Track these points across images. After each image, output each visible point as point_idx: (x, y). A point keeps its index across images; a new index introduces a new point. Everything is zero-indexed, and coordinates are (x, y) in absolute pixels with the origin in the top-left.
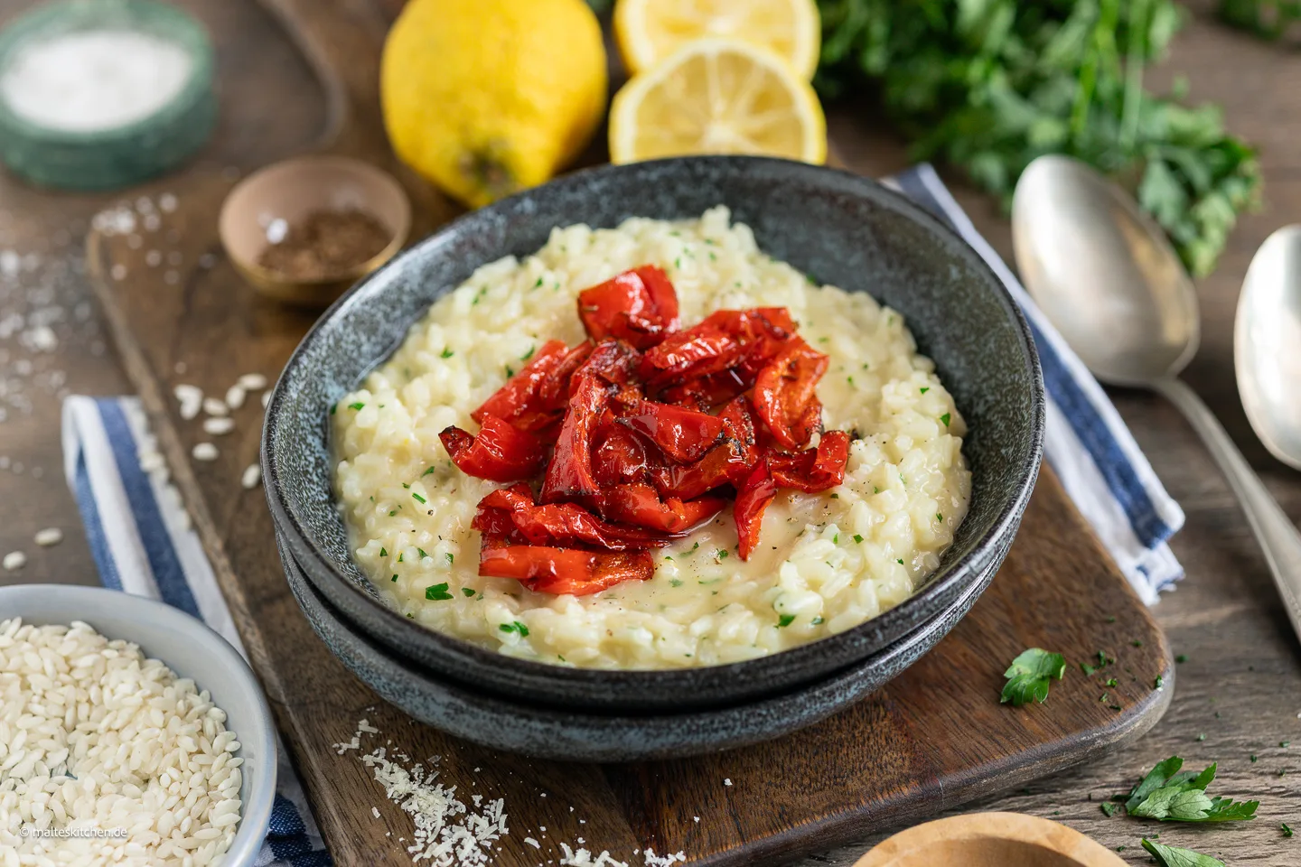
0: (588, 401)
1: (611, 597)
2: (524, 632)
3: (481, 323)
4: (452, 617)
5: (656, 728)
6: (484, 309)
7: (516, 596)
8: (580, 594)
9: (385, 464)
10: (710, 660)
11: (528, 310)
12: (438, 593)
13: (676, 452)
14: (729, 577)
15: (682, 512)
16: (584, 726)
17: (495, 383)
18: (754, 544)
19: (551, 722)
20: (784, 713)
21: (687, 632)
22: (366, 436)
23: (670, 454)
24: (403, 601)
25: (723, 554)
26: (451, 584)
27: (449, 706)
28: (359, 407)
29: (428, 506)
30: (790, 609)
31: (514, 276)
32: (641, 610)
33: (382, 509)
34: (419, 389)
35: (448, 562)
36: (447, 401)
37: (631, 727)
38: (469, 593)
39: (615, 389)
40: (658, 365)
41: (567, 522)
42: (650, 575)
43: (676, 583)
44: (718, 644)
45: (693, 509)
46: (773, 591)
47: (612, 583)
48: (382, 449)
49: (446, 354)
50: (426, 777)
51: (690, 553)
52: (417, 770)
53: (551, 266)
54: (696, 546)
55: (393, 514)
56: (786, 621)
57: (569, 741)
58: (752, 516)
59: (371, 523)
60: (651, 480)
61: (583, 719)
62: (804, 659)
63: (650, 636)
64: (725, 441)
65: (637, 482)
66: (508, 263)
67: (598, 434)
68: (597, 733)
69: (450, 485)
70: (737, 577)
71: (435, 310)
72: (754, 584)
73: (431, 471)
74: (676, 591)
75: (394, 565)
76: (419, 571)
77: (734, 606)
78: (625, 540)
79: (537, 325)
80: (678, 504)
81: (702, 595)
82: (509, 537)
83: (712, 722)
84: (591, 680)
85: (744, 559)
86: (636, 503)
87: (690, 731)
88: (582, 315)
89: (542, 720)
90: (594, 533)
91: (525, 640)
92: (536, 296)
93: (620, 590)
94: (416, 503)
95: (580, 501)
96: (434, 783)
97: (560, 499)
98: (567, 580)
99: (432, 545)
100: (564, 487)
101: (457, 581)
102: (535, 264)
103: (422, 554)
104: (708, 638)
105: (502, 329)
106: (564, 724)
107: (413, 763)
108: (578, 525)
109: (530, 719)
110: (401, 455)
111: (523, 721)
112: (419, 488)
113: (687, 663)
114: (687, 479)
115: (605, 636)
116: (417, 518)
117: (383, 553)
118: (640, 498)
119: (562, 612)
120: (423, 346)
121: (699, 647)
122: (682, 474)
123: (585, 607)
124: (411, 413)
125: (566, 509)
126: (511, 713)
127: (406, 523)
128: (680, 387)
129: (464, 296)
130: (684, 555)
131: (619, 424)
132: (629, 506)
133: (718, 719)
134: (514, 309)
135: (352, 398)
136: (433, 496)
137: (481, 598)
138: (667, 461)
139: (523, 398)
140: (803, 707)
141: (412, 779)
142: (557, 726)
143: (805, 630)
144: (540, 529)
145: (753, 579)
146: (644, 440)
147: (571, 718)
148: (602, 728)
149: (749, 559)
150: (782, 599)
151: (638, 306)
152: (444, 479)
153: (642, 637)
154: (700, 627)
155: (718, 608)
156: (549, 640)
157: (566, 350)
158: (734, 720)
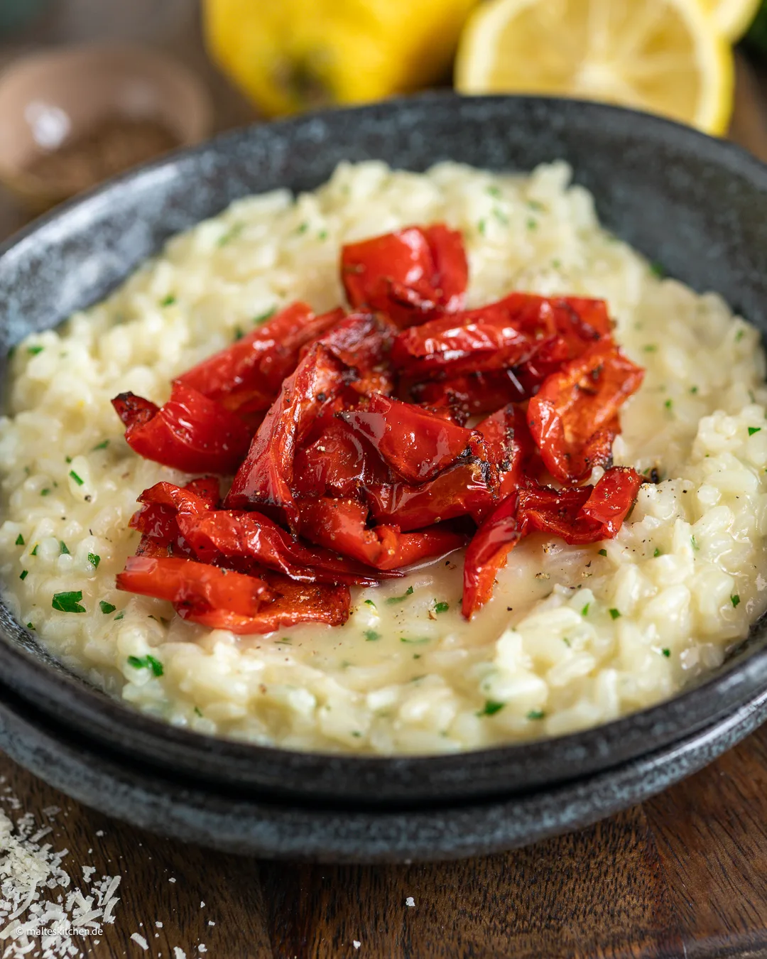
0: (304, 385)
1: (285, 641)
2: (158, 670)
3: (223, 270)
4: (80, 636)
5: (294, 824)
6: (231, 252)
7: (165, 622)
8: (242, 632)
9: (52, 427)
10: (383, 746)
11: (283, 261)
12: (68, 603)
13: (403, 465)
14: (440, 639)
15: (393, 546)
16: (200, 807)
17: (217, 345)
18: (484, 600)
19: (158, 794)
20: (467, 830)
21: (362, 704)
22: (39, 388)
23: (396, 468)
24: (27, 605)
25: (441, 608)
26: (88, 593)
27: (38, 751)
28: (36, 351)
29: (86, 489)
30: (501, 693)
31: (279, 216)
32: (316, 666)
33: (31, 485)
34: (120, 342)
35: (90, 567)
36: (150, 360)
37: (259, 818)
38: (108, 608)
39: (352, 375)
40: (411, 350)
41: (241, 536)
42: (342, 619)
43: (371, 636)
44: (397, 725)
45: (412, 543)
46: (482, 667)
47: (287, 623)
48: (54, 408)
49: (169, 301)
50: (34, 832)
51: (401, 599)
52: (25, 822)
53: (327, 210)
54: (410, 591)
55: (45, 492)
56: (492, 708)
57: (181, 822)
58: (482, 564)
59: (17, 500)
60: (366, 498)
61: (199, 798)
62: (494, 764)
63: (311, 701)
64: (469, 460)
65: (348, 497)
66: (279, 200)
67: (311, 429)
68: (216, 819)
69: (123, 467)
70: (450, 640)
71: (175, 245)
72: (464, 653)
73: (104, 445)
74: (371, 646)
75: (25, 558)
76: (53, 572)
77: (432, 679)
78: (317, 570)
79: (286, 280)
80: (390, 535)
81: (399, 658)
82: (174, 545)
83: (368, 828)
84: (208, 750)
85: (467, 616)
86: (336, 524)
87: (337, 834)
88: (345, 274)
89: (148, 790)
90: (276, 555)
91: (156, 681)
92: (295, 244)
93: (297, 634)
94: (73, 483)
95: (266, 512)
96: (41, 843)
97: (242, 506)
98: (222, 612)
99: (79, 538)
100: (251, 490)
101: (97, 593)
102: (309, 205)
103: (64, 549)
104: (388, 714)
105: (243, 280)
106: (175, 800)
107: (23, 811)
108: (255, 543)
109: (132, 785)
110: (74, 420)
111: (124, 788)
112: (81, 466)
113: (355, 745)
114: (410, 504)
115: (256, 692)
116: (71, 502)
117: (20, 541)
118: (343, 519)
119: (210, 652)
120: (144, 288)
121: (374, 724)
122: (407, 496)
123: (243, 652)
124: (101, 370)
125: (245, 519)
126: (110, 774)
127: (57, 506)
128: (441, 383)
129: (209, 234)
130: (393, 601)
131: (341, 418)
132: (328, 526)
133: (377, 825)
134: (266, 257)
135: (33, 340)
136: (97, 478)
137: (120, 617)
138: (393, 477)
139: (239, 367)
140: (494, 826)
141: (15, 832)
142: (165, 801)
143: (516, 725)
144: (204, 541)
145: (465, 647)
146: (367, 445)
147: (184, 794)
148: (223, 812)
149: (473, 618)
150: (491, 680)
151: (414, 275)
152: (118, 457)
153: (302, 702)
154: (378, 700)
155: (413, 679)
156: (185, 687)
157: (311, 316)
158: (399, 830)
